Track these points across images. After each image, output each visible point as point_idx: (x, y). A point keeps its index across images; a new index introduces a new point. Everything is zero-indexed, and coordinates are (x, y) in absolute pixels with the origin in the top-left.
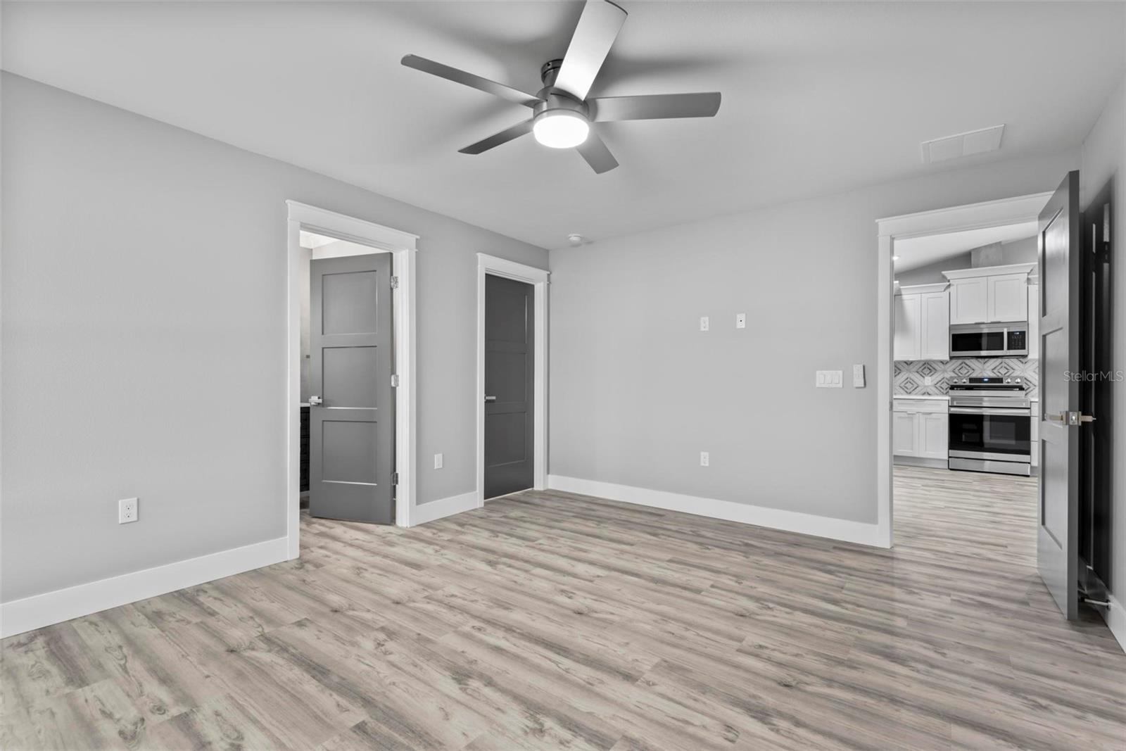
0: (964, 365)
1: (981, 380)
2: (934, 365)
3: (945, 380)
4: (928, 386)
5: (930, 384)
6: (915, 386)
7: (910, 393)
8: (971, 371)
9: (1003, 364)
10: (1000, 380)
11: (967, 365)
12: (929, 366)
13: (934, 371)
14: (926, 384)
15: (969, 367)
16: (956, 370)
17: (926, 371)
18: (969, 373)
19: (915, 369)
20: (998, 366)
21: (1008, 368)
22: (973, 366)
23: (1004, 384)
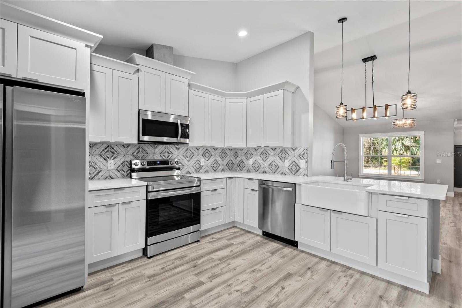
0: (140, 149)
1: (154, 163)
2: (116, 148)
3: (126, 163)
4: (110, 170)
5: (113, 168)
6: (98, 170)
7: (92, 178)
8: (146, 155)
9: (167, 150)
10: (166, 163)
11: (143, 149)
12: (112, 150)
13: (116, 154)
14: (109, 168)
15: (145, 151)
16: (135, 153)
17: (109, 154)
18: (145, 156)
19: (98, 152)
20: (163, 151)
21: (170, 152)
22: (147, 150)
23: (170, 165)
